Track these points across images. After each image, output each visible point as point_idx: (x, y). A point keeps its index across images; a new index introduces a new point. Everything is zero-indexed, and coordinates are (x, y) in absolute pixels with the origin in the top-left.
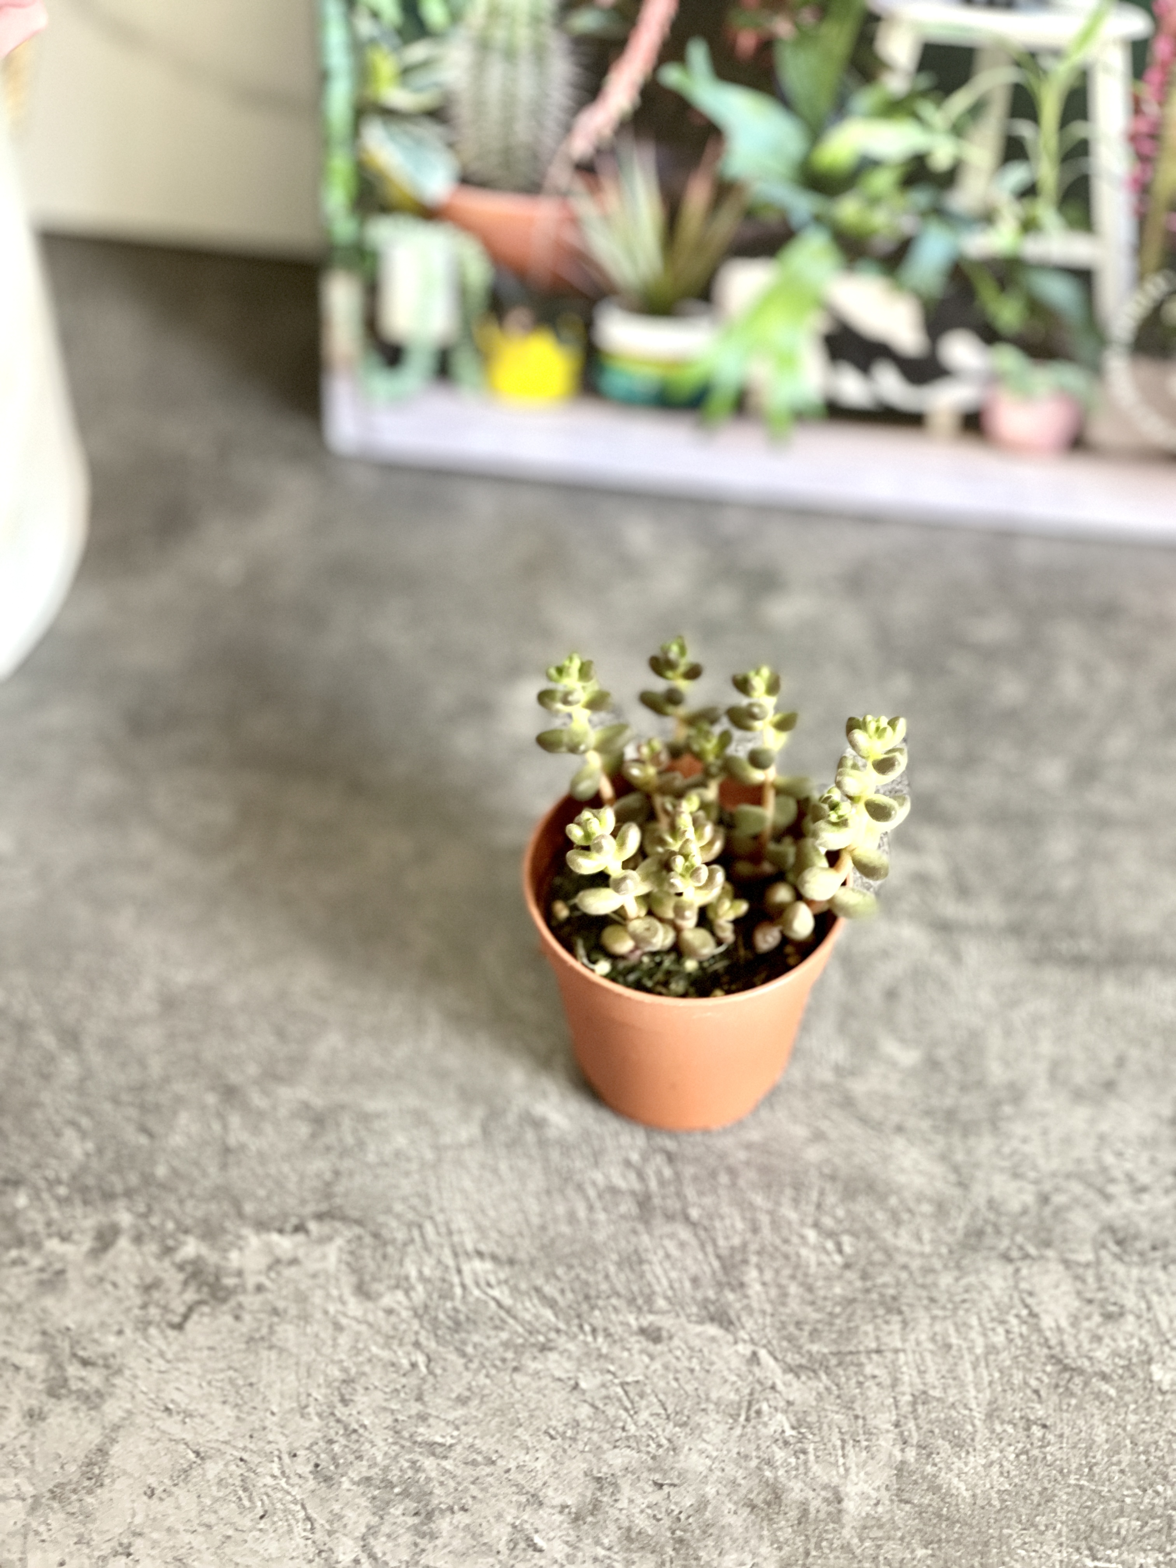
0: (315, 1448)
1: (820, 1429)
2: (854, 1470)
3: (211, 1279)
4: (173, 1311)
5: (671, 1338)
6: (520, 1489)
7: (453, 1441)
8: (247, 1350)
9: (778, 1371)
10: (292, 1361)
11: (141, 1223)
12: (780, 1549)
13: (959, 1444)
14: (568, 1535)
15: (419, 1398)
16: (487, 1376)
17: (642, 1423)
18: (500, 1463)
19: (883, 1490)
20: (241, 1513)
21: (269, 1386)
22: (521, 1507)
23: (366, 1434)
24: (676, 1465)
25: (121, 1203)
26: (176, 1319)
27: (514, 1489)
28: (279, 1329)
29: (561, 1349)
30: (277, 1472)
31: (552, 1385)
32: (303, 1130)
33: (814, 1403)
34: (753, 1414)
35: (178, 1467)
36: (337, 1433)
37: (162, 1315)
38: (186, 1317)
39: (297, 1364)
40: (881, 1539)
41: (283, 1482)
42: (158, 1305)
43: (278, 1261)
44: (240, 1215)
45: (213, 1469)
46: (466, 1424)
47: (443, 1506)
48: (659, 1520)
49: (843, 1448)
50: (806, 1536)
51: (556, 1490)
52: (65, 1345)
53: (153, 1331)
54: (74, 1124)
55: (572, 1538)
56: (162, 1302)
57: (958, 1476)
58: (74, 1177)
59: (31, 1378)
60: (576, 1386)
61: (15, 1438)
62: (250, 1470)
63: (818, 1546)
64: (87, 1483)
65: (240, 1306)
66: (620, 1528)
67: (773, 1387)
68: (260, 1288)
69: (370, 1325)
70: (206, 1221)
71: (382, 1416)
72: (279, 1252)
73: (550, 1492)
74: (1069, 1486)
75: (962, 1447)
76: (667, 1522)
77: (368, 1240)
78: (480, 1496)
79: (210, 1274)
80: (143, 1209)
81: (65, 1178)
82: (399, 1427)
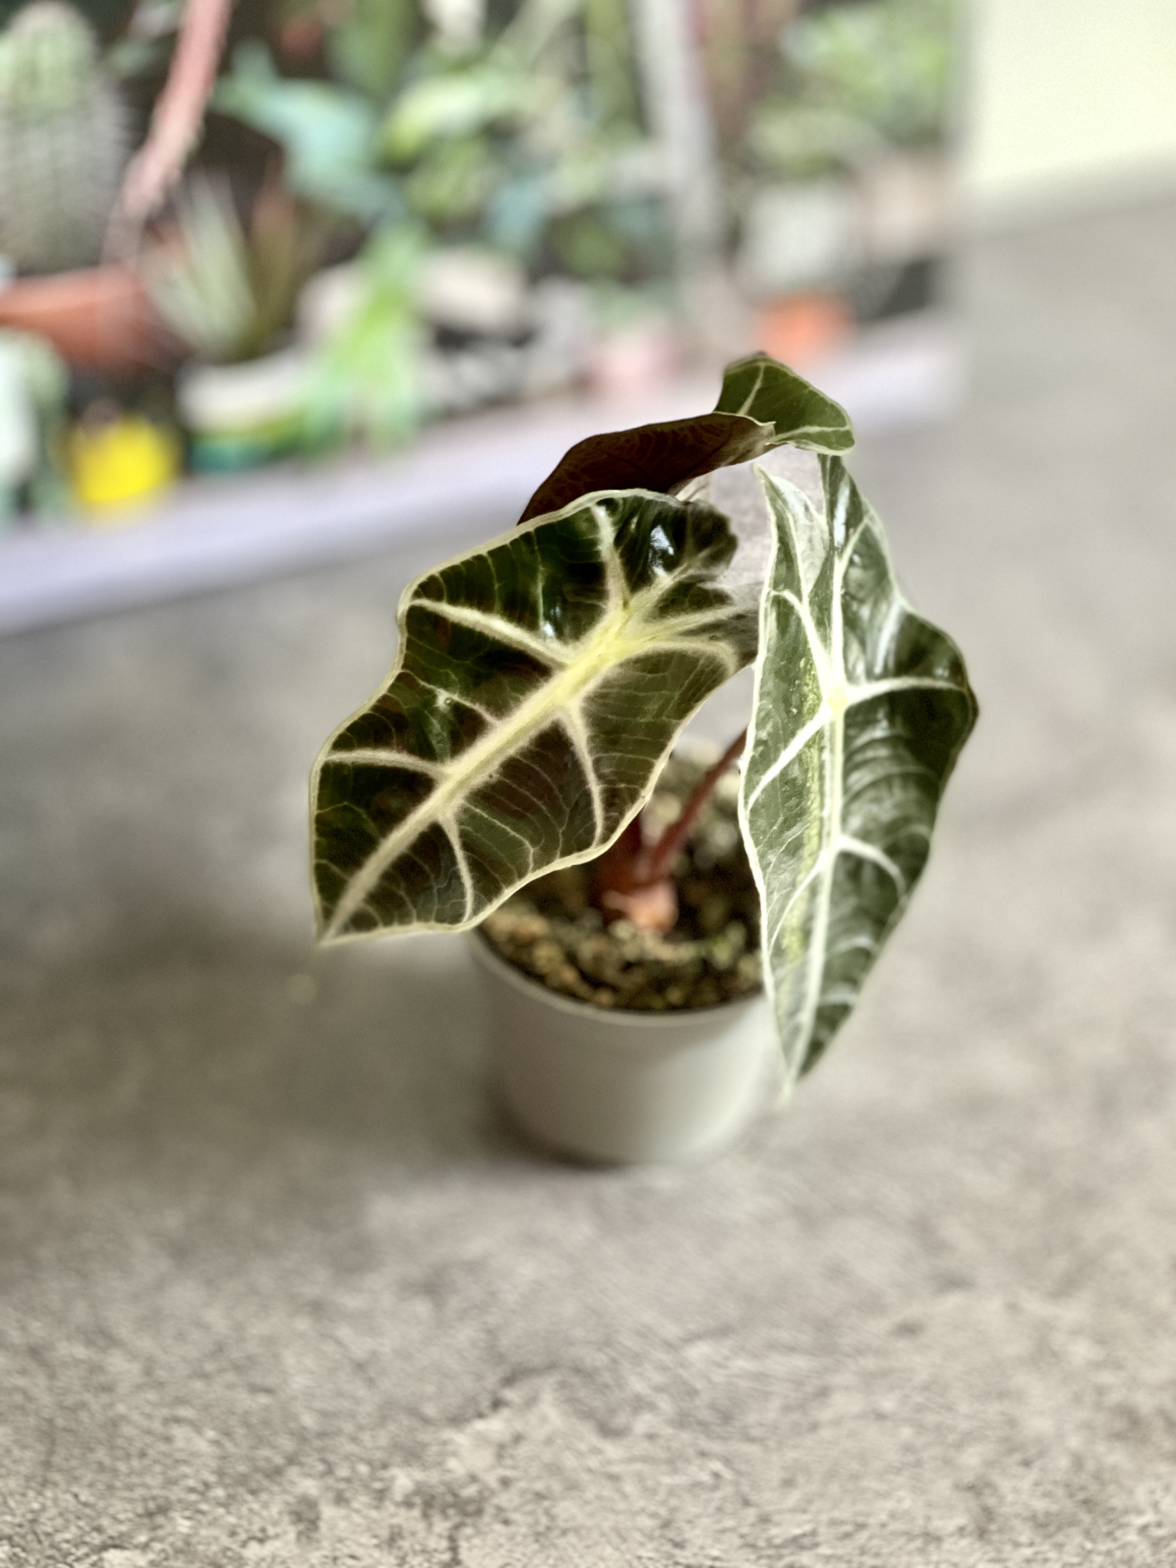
3: (450, 1499)
4: (436, 1550)
6: (910, 1536)
7: (811, 1526)
8: (543, 1547)
10: (595, 1535)
11: (330, 1481)
14: (985, 1553)
15: (747, 1503)
18: (872, 1521)
22: (923, 1551)
24: (1028, 1436)
25: (293, 1472)
26: (446, 1557)
27: (904, 1539)
28: (556, 1511)
29: (837, 1386)
31: (858, 1425)
32: (422, 1308)
33: (1097, 1315)
37: (429, 1561)
38: (454, 1549)
39: (603, 1534)
42: (415, 1553)
43: (502, 1447)
44: (426, 1421)
46: (810, 1502)
48: (1052, 1494)
51: (941, 1517)
54: (178, 1420)
55: (992, 1554)
56: (418, 1547)
58: (220, 1473)
65: (500, 1509)
66: (1025, 1521)
68: (505, 1482)
69: (644, 1459)
70: (396, 1446)
71: (726, 1537)
72: (496, 1438)
73: (938, 1524)
76: (1060, 1492)
77: (575, 1380)
79: (444, 1494)
80: (321, 1467)
81: (212, 1478)
82: (750, 1540)
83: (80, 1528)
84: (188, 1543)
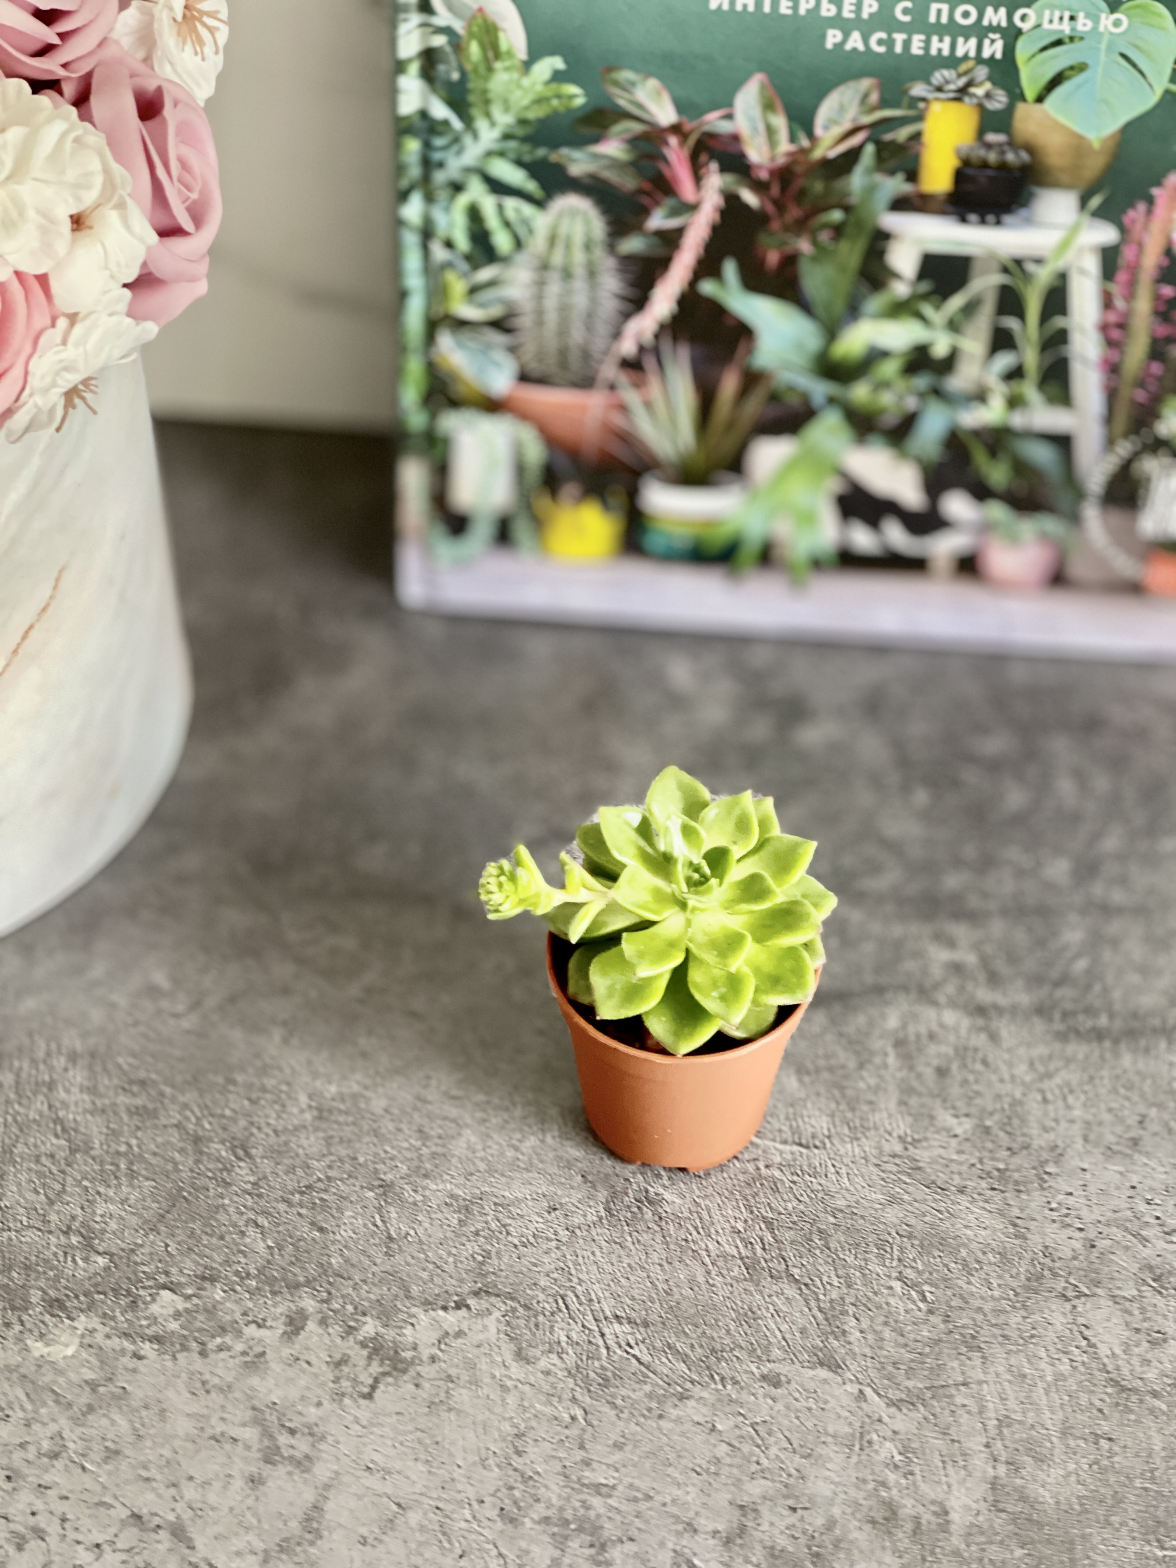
0: (499, 1494)
1: (924, 1454)
2: (955, 1486)
3: (392, 1352)
4: (362, 1383)
5: (789, 1382)
6: (677, 1519)
7: (615, 1482)
8: (430, 1413)
9: (884, 1405)
10: (469, 1421)
11: (324, 1307)
12: (900, 1557)
13: (1040, 1460)
14: (722, 1556)
15: (582, 1447)
16: (637, 1424)
17: (773, 1457)
18: (658, 1498)
19: (982, 1503)
20: (443, 1554)
21: (452, 1443)
22: (679, 1534)
23: (540, 1480)
24: (807, 1491)
25: (305, 1291)
26: (366, 1390)
27: (672, 1520)
28: (455, 1393)
29: (697, 1397)
30: (469, 1517)
31: (694, 1429)
33: (916, 1431)
34: (866, 1444)
35: (385, 1517)
36: (516, 1481)
37: (353, 1388)
38: (373, 1388)
39: (474, 1423)
40: (985, 1543)
41: (475, 1525)
42: (348, 1379)
43: (446, 1334)
44: (409, 1296)
45: (414, 1517)
46: (624, 1466)
47: (614, 1538)
48: (796, 1538)
49: (944, 1468)
50: (922, 1545)
51: (707, 1518)
52: (272, 1418)
53: (347, 1401)
54: (256, 1225)
55: (725, 1559)
56: (352, 1376)
57: (1043, 1486)
58: (261, 1271)
59: (248, 1448)
60: (713, 1429)
61: (242, 1501)
62: (447, 1516)
63: (933, 1553)
64: (308, 1536)
65: (419, 1375)
66: (764, 1548)
67: (880, 1420)
68: (433, 1359)
69: (533, 1386)
70: (380, 1303)
71: (552, 1463)
72: (446, 1326)
73: (703, 1521)
74: (1136, 1488)
75: (1042, 1461)
76: (803, 1540)
77: (521, 1311)
78: (642, 1527)
79: (389, 1348)
80: (325, 1294)
81: (254, 1272)
82: (568, 1472)
83: (157, 1267)
84: (214, 1307)
